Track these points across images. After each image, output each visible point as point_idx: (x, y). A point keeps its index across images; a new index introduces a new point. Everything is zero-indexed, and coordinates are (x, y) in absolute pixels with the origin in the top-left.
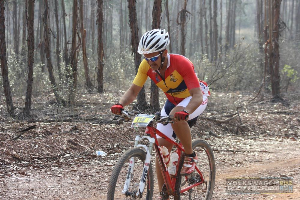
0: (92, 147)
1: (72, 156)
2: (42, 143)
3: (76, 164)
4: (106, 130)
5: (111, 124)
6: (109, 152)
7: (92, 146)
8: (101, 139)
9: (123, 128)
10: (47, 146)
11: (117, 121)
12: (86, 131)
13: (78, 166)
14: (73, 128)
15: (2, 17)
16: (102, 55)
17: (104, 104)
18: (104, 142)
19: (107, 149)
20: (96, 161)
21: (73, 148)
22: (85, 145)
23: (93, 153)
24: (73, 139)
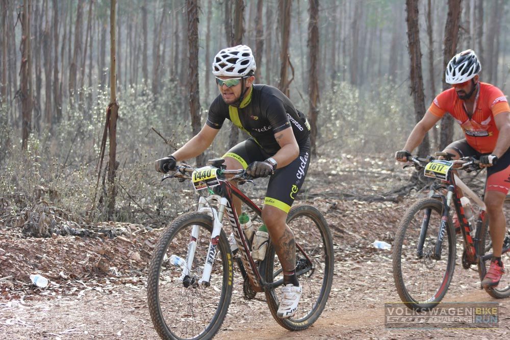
0: (365, 236)
1: (340, 249)
2: (293, 227)
3: (353, 260)
4: (380, 210)
5: (386, 202)
6: (391, 244)
7: (365, 234)
8: (376, 224)
9: (405, 207)
10: (302, 233)
11: (393, 197)
12: (352, 211)
13: (358, 262)
14: (331, 207)
15: (195, 33)
16: (315, 97)
17: (329, 174)
18: (381, 229)
19: (388, 240)
20: (380, 256)
21: (339, 237)
22: (355, 232)
23: (367, 244)
24: (337, 223)
